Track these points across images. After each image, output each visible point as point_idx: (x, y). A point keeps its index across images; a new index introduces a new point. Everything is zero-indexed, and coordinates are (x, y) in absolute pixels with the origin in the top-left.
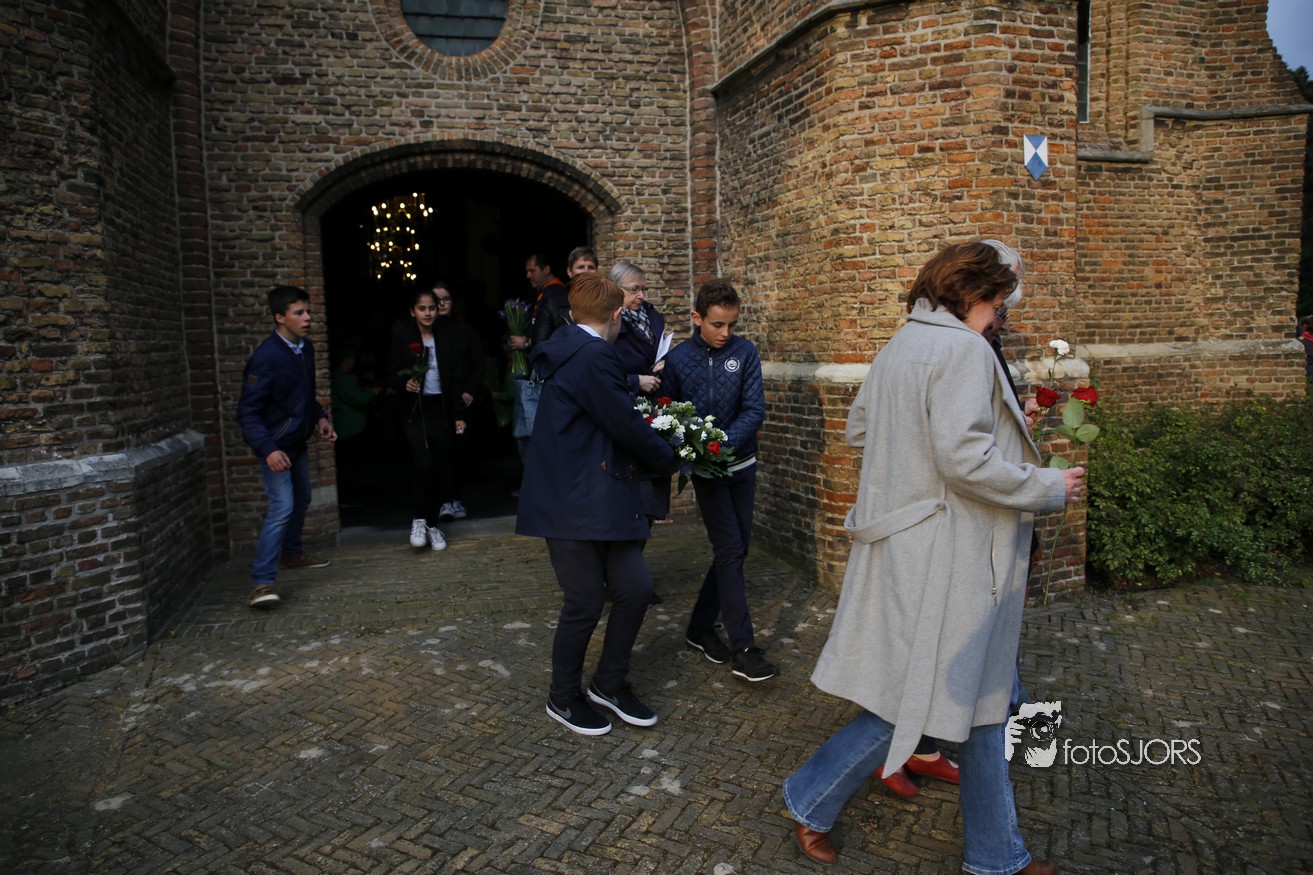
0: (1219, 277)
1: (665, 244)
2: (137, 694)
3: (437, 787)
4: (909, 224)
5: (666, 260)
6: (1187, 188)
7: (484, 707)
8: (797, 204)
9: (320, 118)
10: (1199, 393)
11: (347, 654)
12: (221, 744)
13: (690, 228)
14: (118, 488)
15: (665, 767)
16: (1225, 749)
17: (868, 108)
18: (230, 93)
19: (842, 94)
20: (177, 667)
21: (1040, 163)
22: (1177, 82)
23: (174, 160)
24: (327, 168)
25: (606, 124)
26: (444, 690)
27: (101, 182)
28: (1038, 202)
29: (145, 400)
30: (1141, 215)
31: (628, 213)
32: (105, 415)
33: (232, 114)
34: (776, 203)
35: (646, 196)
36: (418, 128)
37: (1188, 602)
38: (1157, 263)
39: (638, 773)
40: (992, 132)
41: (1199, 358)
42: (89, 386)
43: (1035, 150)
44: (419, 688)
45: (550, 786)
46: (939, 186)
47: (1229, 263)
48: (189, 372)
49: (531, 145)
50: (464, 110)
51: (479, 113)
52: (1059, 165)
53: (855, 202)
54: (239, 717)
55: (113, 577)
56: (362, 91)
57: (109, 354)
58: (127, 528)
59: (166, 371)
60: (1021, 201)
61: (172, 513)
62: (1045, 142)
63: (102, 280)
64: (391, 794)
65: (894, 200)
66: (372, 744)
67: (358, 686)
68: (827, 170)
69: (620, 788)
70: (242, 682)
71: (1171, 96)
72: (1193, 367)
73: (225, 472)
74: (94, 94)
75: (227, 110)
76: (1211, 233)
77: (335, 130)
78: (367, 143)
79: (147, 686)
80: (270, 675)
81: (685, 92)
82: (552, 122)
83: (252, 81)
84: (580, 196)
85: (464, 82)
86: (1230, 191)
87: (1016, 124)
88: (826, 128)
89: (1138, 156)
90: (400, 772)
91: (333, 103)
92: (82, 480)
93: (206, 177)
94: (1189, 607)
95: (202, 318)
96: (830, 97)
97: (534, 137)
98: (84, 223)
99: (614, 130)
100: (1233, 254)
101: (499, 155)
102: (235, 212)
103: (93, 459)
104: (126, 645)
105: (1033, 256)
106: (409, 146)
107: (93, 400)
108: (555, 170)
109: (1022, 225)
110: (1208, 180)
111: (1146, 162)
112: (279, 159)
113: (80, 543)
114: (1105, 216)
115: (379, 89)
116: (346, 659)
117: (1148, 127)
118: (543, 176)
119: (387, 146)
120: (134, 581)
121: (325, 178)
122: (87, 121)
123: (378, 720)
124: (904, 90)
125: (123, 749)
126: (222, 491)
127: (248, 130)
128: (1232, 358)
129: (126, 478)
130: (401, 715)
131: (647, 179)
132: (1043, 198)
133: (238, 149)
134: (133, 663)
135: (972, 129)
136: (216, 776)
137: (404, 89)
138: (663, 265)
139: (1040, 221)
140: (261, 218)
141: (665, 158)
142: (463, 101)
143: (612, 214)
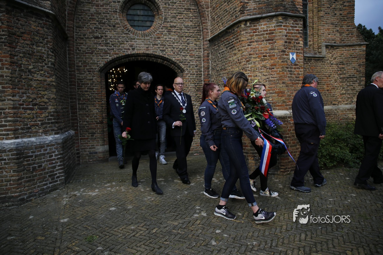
0: (344, 88)
1: (196, 80)
2: (65, 196)
3: (146, 216)
4: (261, 75)
5: (196, 85)
6: (335, 64)
7: (155, 198)
8: (232, 70)
9: (106, 47)
10: (339, 119)
11: (118, 186)
12: (89, 207)
13: (203, 76)
14: (58, 144)
15: (202, 211)
16: (341, 204)
17: (250, 46)
18: (82, 41)
19: (243, 42)
20: (74, 190)
21: (294, 59)
22: (331, 37)
23: (68, 59)
24: (107, 61)
25: (180, 49)
26: (144, 194)
27: (54, 66)
28: (293, 69)
29: (62, 121)
30: (323, 72)
31: (187, 72)
32: (55, 125)
33: (82, 47)
34: (226, 70)
35: (191, 68)
36: (131, 50)
37: (335, 172)
38: (327, 84)
39: (196, 212)
40: (281, 52)
41: (339, 110)
42: (51, 117)
43: (293, 56)
44: (138, 194)
45: (174, 215)
46: (268, 65)
47: (346, 84)
48: (71, 114)
49: (161, 54)
50: (143, 45)
51: (147, 46)
52: (299, 60)
53: (247, 70)
54: (93, 201)
55: (57, 167)
56: (117, 40)
57: (56, 109)
58: (60, 154)
59: (66, 114)
60: (289, 69)
61: (69, 151)
62: (295, 54)
63: (55, 90)
64: (134, 217)
65: (257, 69)
66: (128, 207)
67: (122, 194)
68: (239, 61)
69: (191, 215)
70: (92, 193)
71: (330, 40)
72: (337, 112)
73: (79, 142)
74: (53, 43)
75: (81, 46)
76: (341, 76)
77: (109, 50)
78: (118, 54)
79: (67, 194)
80: (98, 191)
81: (201, 40)
82: (166, 48)
83: (88, 38)
84: (174, 68)
85: (143, 38)
86: (346, 65)
87: (288, 50)
88: (239, 51)
89: (321, 56)
90: (136, 212)
91: (109, 44)
92: (50, 141)
93: (75, 63)
94: (335, 173)
95: (74, 100)
96: (240, 43)
97: (162, 52)
98: (50, 76)
99: (183, 50)
100: (347, 82)
101: (153, 57)
102: (83, 72)
103: (52, 136)
104: (60, 185)
105: (292, 83)
106: (129, 55)
107: (52, 121)
108: (167, 61)
109: (290, 75)
110: (340, 62)
111: (323, 58)
112: (95, 58)
113: (49, 158)
114: (313, 72)
115: (121, 40)
116: (118, 188)
117: (324, 48)
118: (164, 62)
119: (123, 55)
120: (62, 168)
121: (107, 63)
122: (51, 50)
123: (128, 201)
124: (259, 41)
125: (64, 209)
126: (79, 146)
127: (86, 51)
128: (348, 110)
129: (60, 141)
130: (134, 200)
131: (191, 63)
132: (295, 68)
133: (84, 56)
134: (62, 189)
135: (276, 51)
136: (89, 214)
137: (127, 40)
138: (196, 86)
139: (294, 74)
140: (90, 74)
141: (196, 58)
142: (143, 43)
143: (182, 72)
